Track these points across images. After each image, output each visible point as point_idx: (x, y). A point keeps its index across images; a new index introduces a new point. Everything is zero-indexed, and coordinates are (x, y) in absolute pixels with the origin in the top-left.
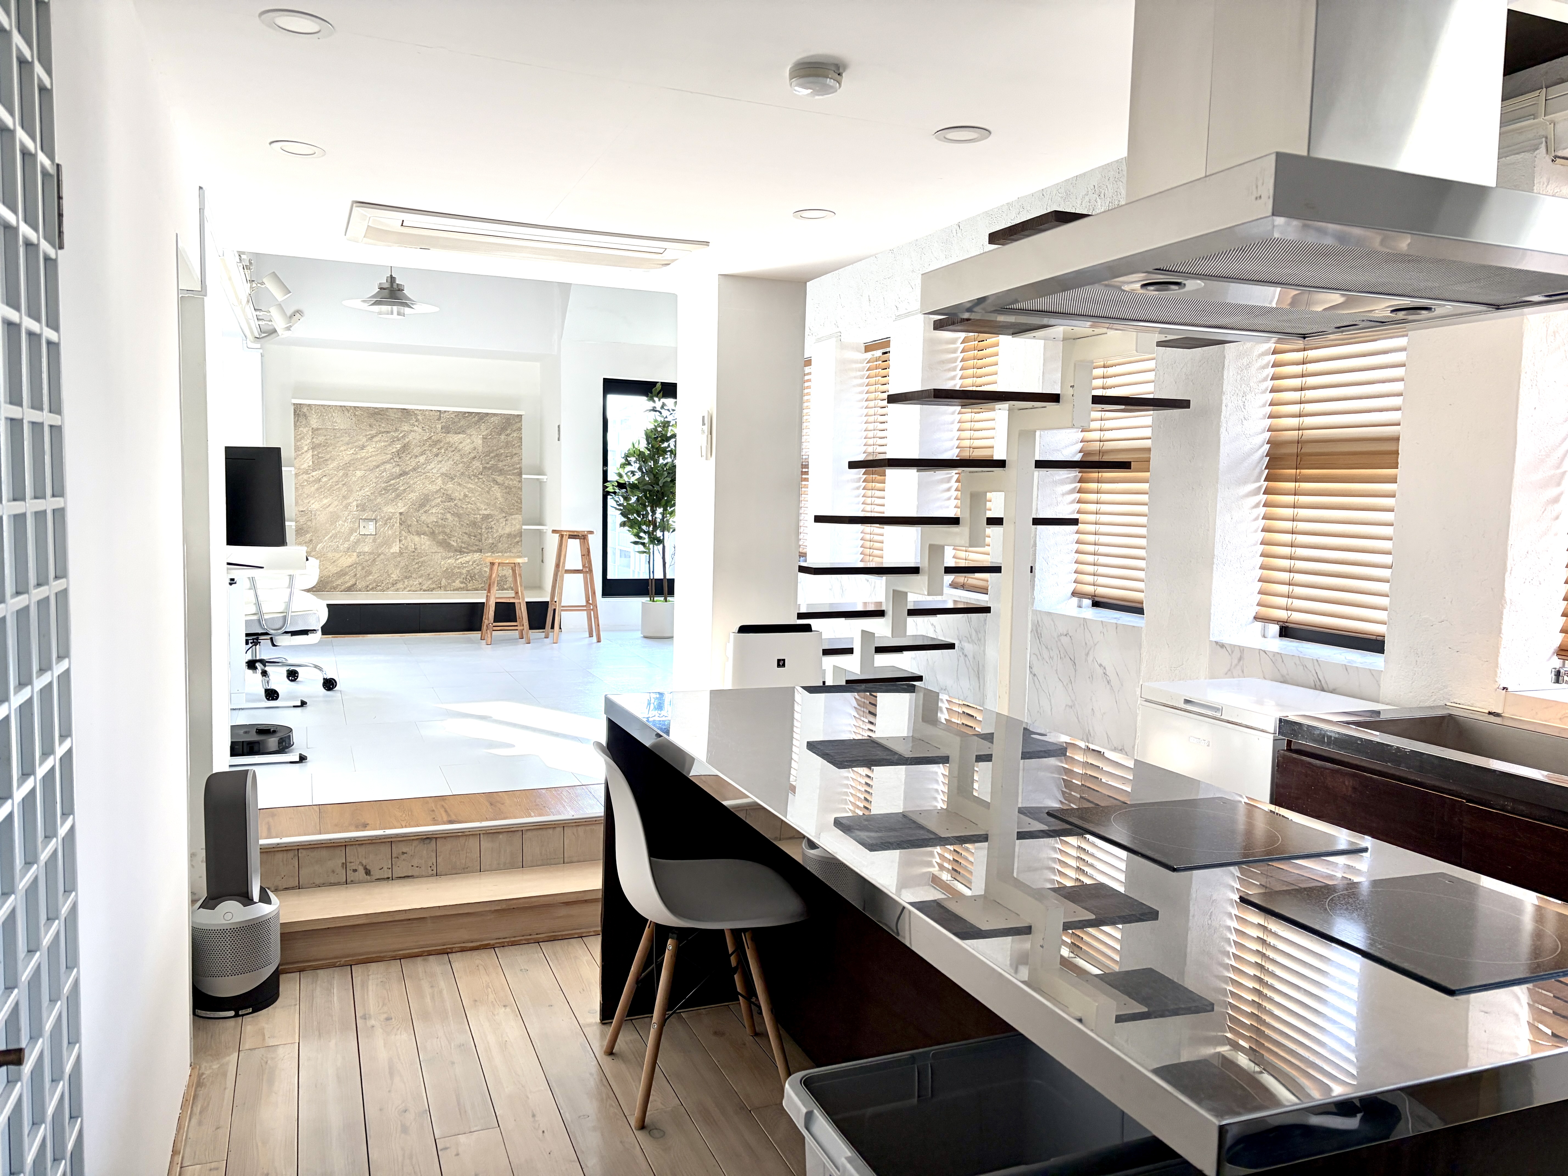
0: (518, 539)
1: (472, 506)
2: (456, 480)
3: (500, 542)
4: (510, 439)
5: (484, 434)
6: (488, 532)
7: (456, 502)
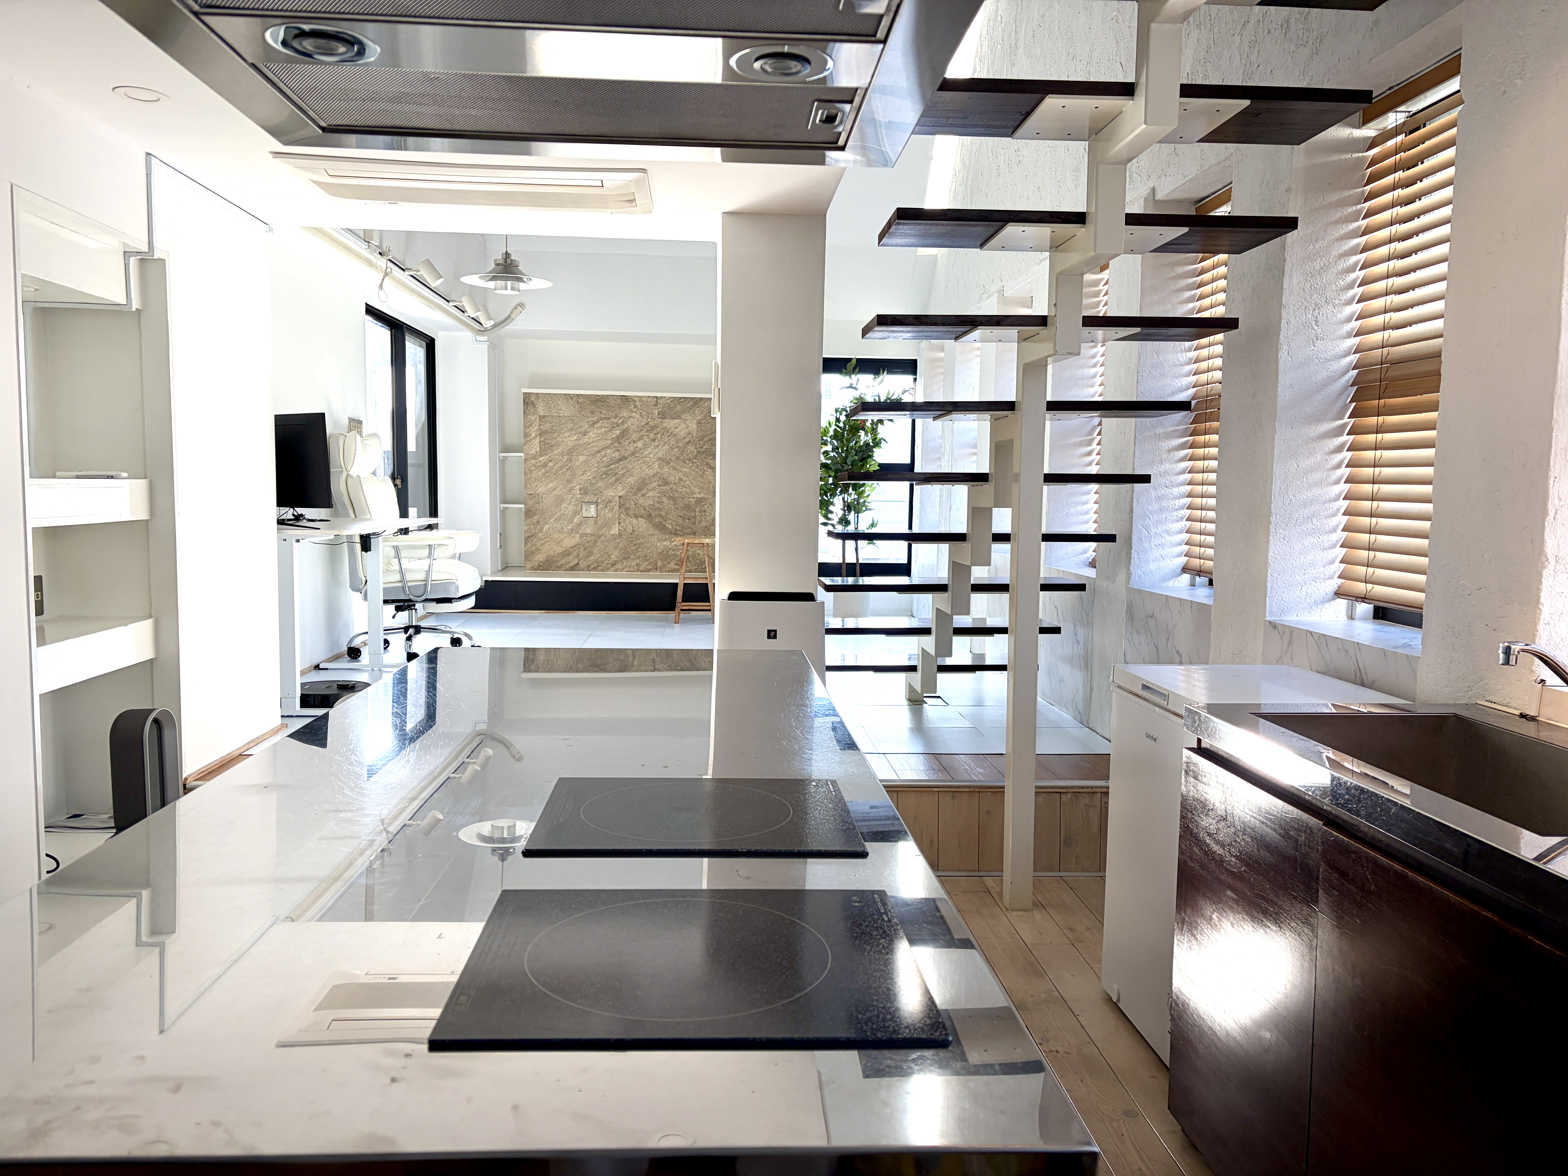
1: (687, 490)
2: (672, 464)
5: (698, 418)
6: (701, 515)
7: (671, 486)
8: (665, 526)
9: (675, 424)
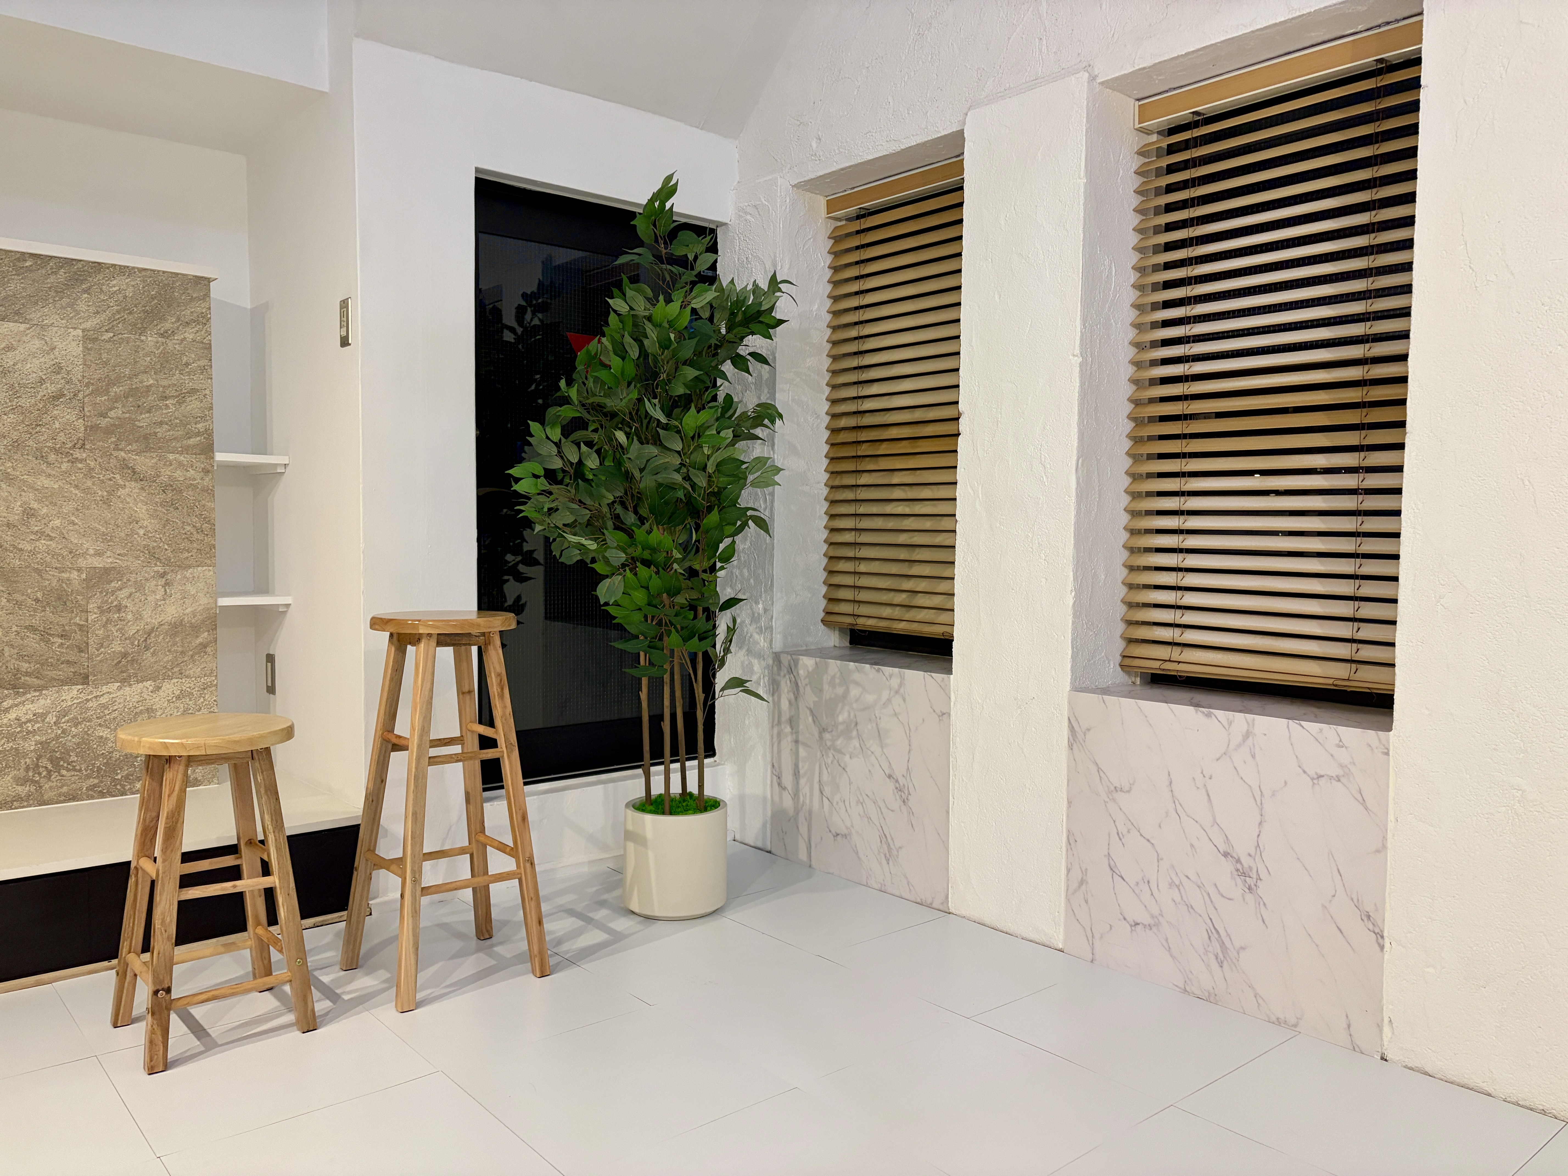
0: (204, 636)
1: (53, 544)
3: (147, 648)
4: (172, 345)
5: (88, 325)
6: (108, 621)
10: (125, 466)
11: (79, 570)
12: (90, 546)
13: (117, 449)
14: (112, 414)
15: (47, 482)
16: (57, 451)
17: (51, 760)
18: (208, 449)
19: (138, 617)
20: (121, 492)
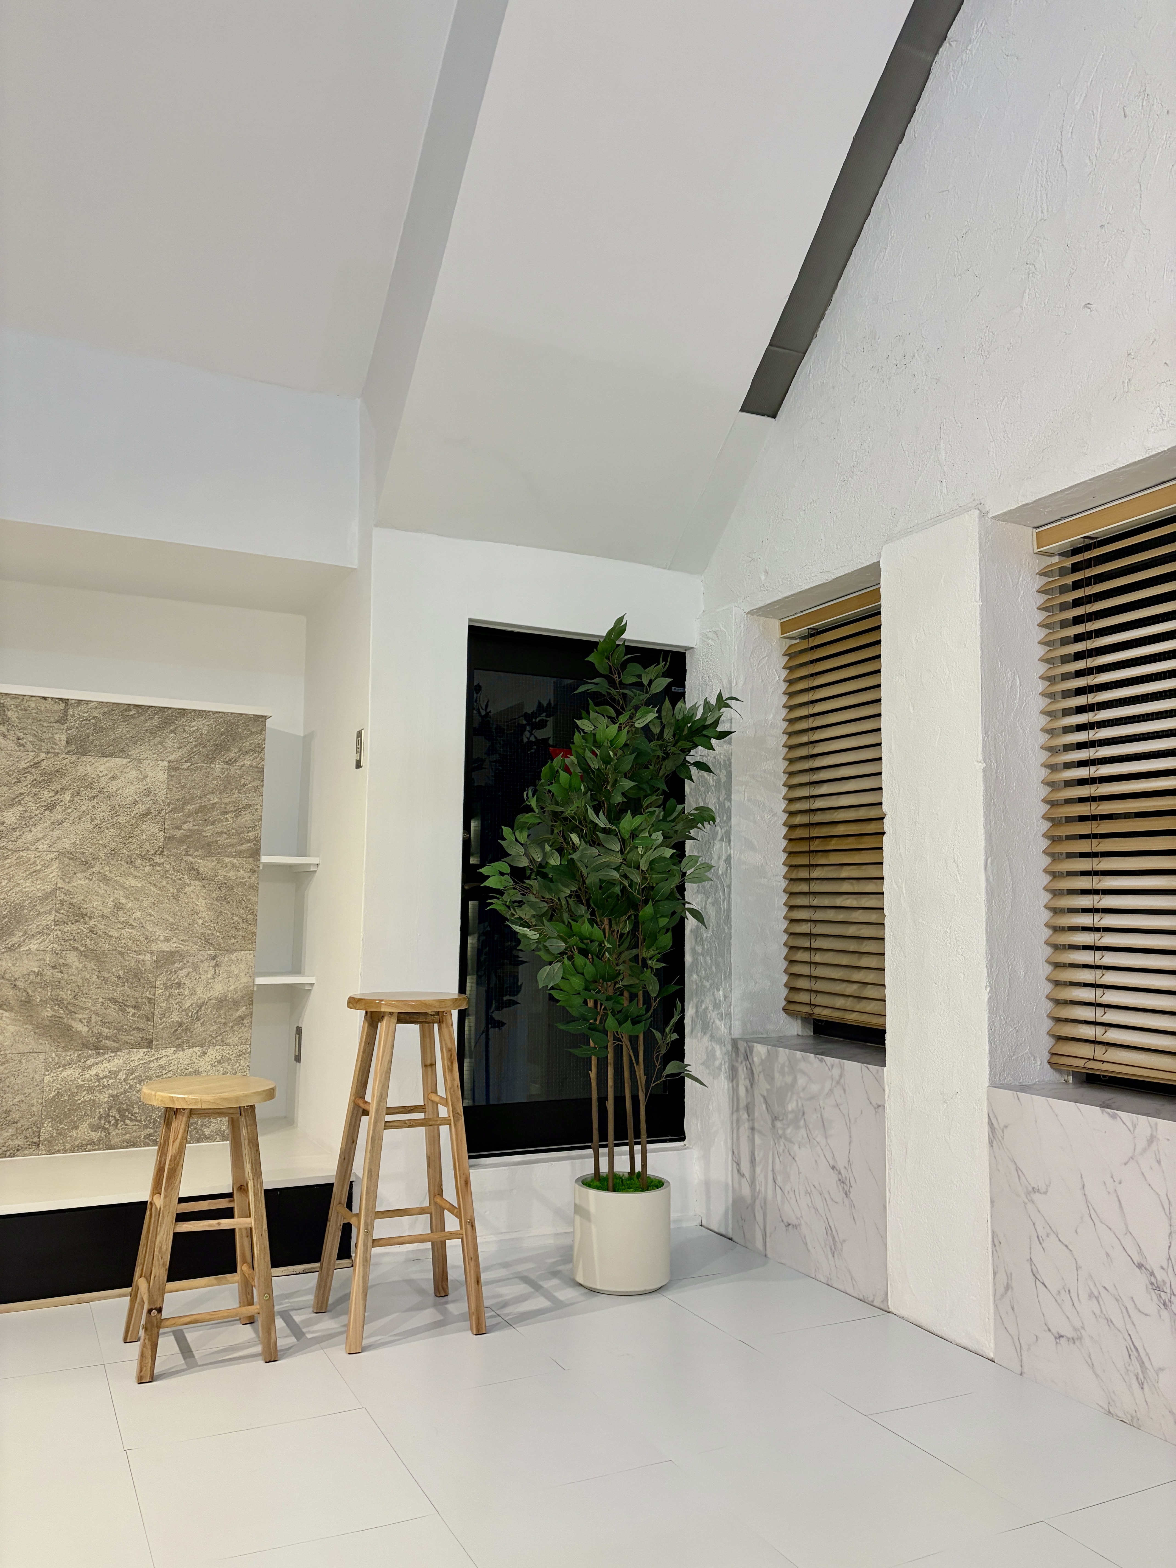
0: (243, 1010)
1: (134, 932)
2: (97, 868)
3: (198, 1019)
4: (234, 770)
5: (172, 758)
6: (171, 995)
7: (92, 923)
8: (70, 1028)
9: (110, 769)
10: (192, 869)
11: (152, 953)
12: (161, 933)
13: (187, 855)
14: (185, 827)
15: (133, 882)
16: (142, 857)
17: (119, 1111)
18: (255, 853)
19: (193, 993)
20: (188, 889)
